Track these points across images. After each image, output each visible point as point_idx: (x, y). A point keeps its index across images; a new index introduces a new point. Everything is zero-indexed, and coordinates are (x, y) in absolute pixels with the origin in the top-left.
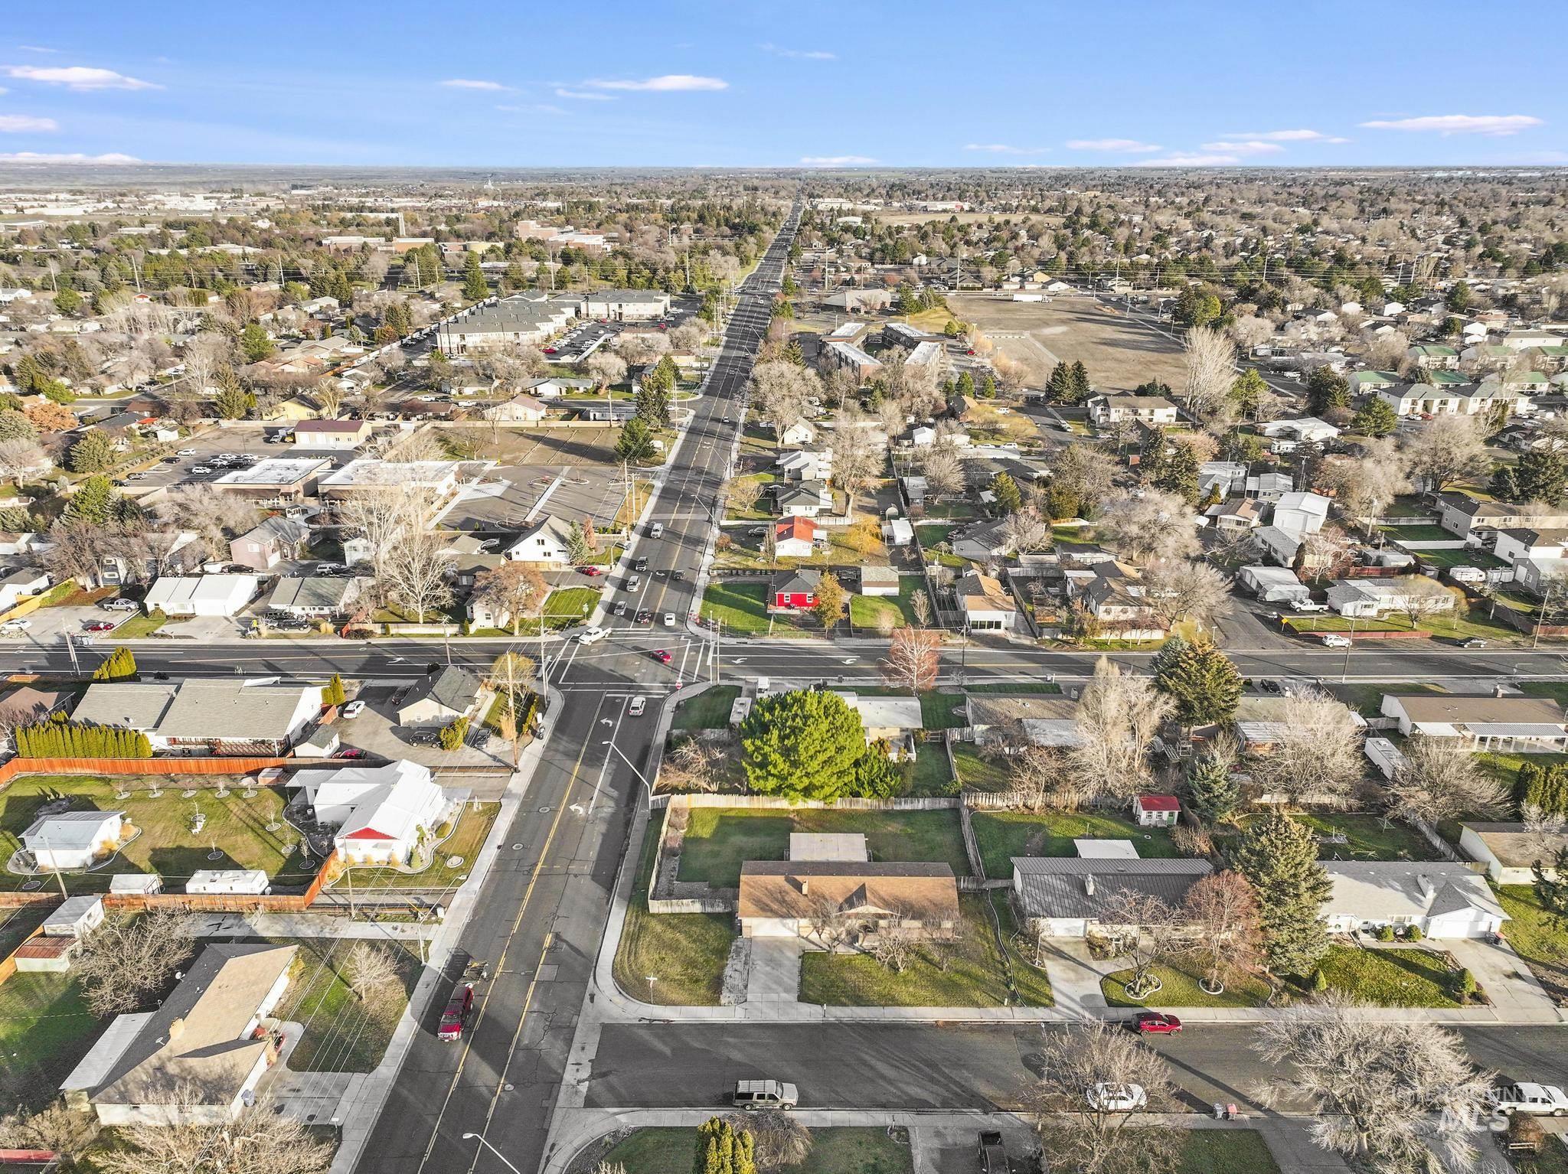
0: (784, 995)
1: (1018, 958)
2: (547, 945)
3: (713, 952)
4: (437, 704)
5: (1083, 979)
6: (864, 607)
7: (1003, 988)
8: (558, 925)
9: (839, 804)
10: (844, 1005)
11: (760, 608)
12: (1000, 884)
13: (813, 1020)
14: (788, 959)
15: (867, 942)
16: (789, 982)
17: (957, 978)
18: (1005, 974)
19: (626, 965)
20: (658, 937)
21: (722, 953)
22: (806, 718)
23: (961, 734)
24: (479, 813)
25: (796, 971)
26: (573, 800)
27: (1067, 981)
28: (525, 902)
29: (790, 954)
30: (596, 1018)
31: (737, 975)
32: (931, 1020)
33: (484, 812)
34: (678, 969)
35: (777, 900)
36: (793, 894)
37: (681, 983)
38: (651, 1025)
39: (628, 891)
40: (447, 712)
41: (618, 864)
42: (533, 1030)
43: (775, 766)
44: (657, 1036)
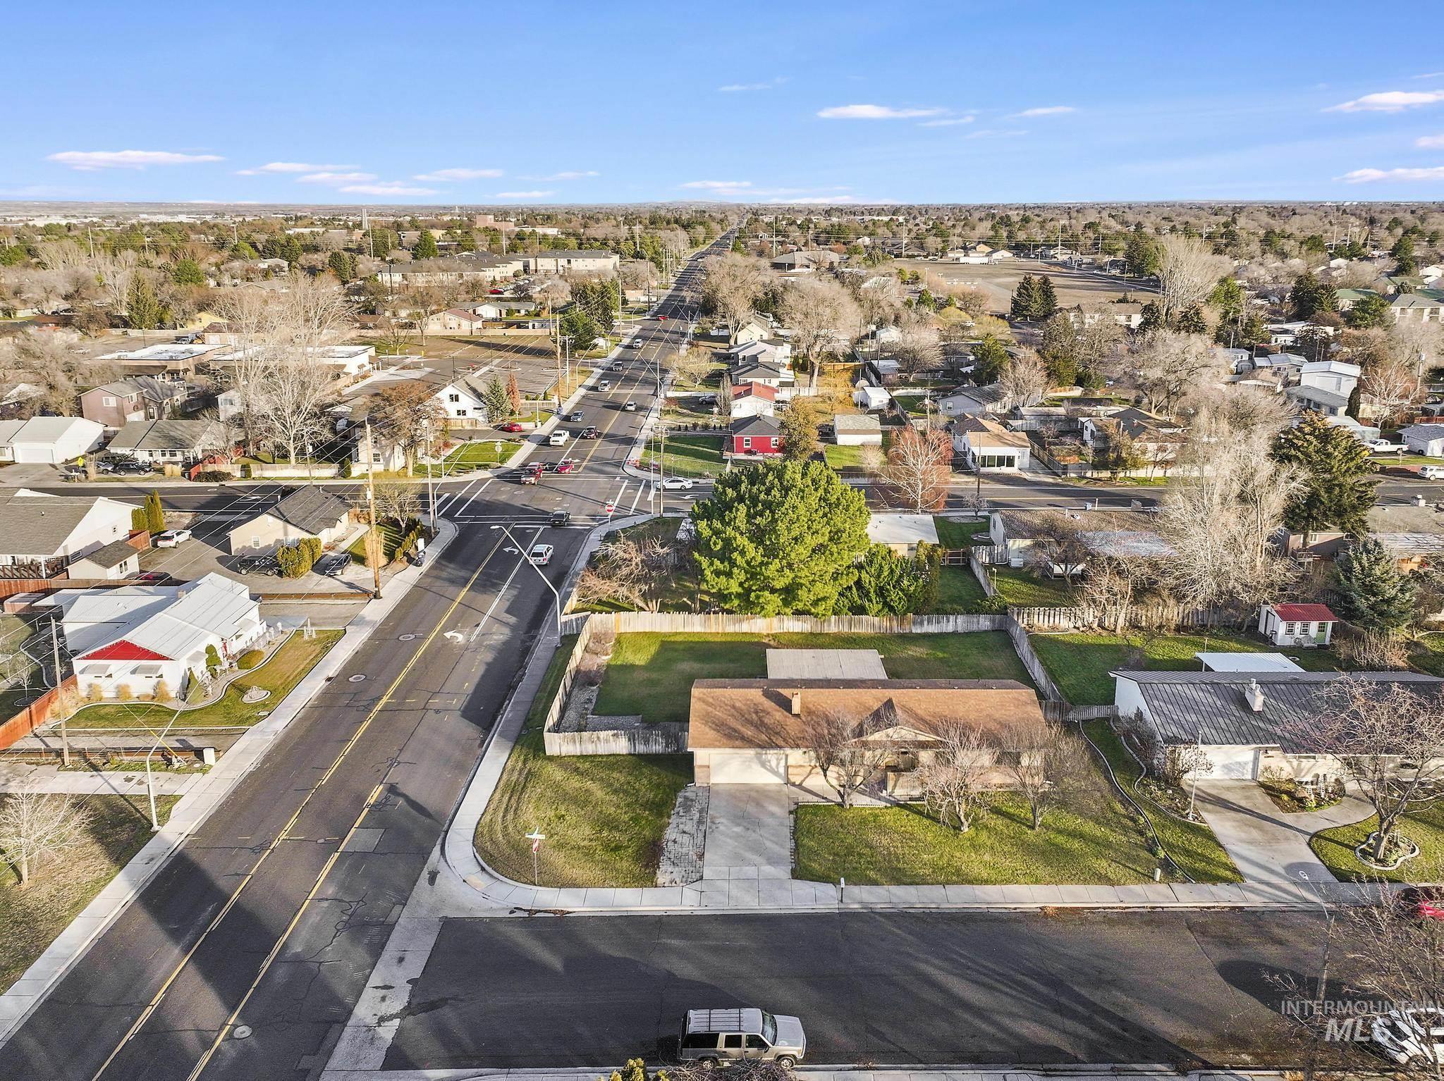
0: (768, 870)
1: (1156, 811)
2: (372, 800)
3: (644, 806)
4: (280, 523)
5: (1277, 840)
6: (841, 453)
7: (1145, 854)
8: (395, 776)
9: (833, 626)
10: (875, 883)
11: (715, 455)
12: (1096, 712)
13: (821, 908)
14: (772, 815)
15: (902, 789)
16: (776, 848)
17: (1060, 839)
18: (1141, 833)
19: (499, 828)
20: (556, 786)
21: (661, 808)
22: (786, 490)
23: (990, 555)
24: (312, 642)
25: (787, 832)
26: (451, 626)
27: (1252, 842)
28: (351, 745)
29: (774, 808)
30: (434, 909)
31: (686, 838)
32: (1032, 906)
33: (319, 641)
34: (587, 830)
35: (751, 723)
36: (778, 714)
37: (588, 854)
38: (533, 921)
39: (515, 729)
40: (295, 534)
41: (506, 697)
42: (317, 929)
43: (743, 553)
44: (539, 936)
